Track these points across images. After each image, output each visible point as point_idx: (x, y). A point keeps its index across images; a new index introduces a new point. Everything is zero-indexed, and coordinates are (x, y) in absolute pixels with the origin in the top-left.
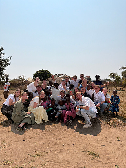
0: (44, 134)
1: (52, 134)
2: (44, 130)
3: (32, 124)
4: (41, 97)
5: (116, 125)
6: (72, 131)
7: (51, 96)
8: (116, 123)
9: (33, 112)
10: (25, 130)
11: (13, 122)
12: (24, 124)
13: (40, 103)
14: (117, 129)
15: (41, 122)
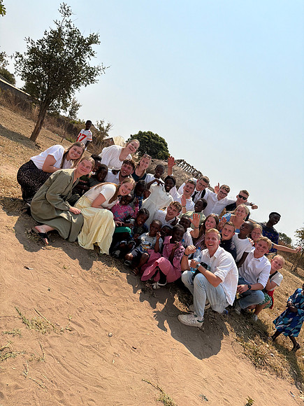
0: (80, 280)
1: (98, 289)
2: (88, 269)
3: (67, 239)
4: (120, 189)
5: (258, 361)
6: (148, 310)
7: (143, 202)
8: (263, 357)
9: (85, 213)
10: (44, 244)
11: (28, 212)
12: (50, 229)
13: (110, 202)
14: (258, 373)
15: (89, 246)
